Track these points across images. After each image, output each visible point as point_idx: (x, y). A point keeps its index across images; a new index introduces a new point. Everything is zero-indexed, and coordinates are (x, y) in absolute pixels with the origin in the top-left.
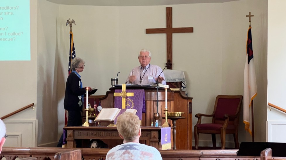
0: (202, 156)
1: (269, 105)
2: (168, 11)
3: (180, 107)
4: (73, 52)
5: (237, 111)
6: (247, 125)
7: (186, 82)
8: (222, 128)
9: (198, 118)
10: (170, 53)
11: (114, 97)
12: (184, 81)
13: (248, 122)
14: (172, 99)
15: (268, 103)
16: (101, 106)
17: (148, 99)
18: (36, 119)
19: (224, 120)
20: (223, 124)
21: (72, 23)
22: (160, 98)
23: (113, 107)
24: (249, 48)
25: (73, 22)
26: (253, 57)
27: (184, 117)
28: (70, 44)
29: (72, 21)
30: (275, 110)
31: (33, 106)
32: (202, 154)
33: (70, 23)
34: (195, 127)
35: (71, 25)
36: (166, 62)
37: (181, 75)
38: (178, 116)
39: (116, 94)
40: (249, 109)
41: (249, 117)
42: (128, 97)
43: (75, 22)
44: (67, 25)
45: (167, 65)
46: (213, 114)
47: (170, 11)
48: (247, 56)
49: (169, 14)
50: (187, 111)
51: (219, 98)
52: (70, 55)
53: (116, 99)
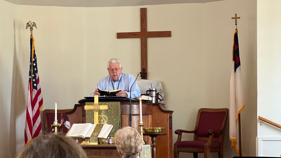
1: (259, 119)
2: (142, 12)
3: (158, 122)
4: (34, 60)
5: (223, 126)
6: (234, 142)
7: (163, 94)
8: (206, 146)
9: (178, 135)
10: (145, 60)
11: (84, 111)
12: (160, 93)
13: (235, 139)
14: (150, 112)
15: (259, 116)
16: (69, 121)
17: (123, 113)
19: (208, 137)
20: (207, 142)
22: (135, 112)
23: (83, 123)
24: (235, 54)
25: (34, 25)
26: (240, 65)
27: (165, 133)
28: (30, 50)
30: (266, 124)
33: (31, 26)
34: (174, 145)
35: (32, 28)
36: (139, 71)
37: (158, 85)
38: (158, 132)
39: (87, 107)
40: (236, 124)
41: (236, 133)
42: (101, 110)
43: (37, 25)
44: (27, 28)
45: (141, 75)
46: (195, 130)
47: (144, 12)
48: (233, 63)
49: (143, 16)
50: (167, 127)
51: (201, 111)
52: (31, 64)
53: (86, 112)
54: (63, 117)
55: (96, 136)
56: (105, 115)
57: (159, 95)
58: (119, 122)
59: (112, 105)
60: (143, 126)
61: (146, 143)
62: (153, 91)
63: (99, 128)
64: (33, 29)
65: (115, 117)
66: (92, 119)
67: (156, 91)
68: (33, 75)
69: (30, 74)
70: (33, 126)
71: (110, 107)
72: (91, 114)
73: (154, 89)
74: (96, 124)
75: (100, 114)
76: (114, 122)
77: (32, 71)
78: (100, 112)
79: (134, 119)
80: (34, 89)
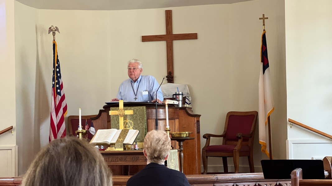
0: (217, 181)
1: (289, 121)
3: (185, 126)
4: (57, 65)
5: (252, 129)
6: (263, 145)
7: (190, 97)
8: (235, 150)
9: (206, 139)
10: (171, 64)
11: (109, 117)
12: (188, 97)
13: (264, 142)
14: (177, 117)
15: (289, 119)
16: (94, 127)
17: (149, 118)
18: (16, 145)
19: (237, 141)
20: (236, 146)
21: (55, 30)
22: (162, 117)
23: (108, 129)
24: (264, 56)
25: (57, 29)
26: (268, 66)
27: (192, 138)
28: (53, 56)
29: (55, 28)
30: (296, 127)
31: (11, 130)
32: (217, 179)
33: (53, 31)
34: (203, 149)
36: (166, 74)
37: (184, 89)
38: (185, 136)
39: (112, 113)
40: (266, 128)
41: (265, 136)
42: (127, 115)
43: (59, 30)
44: (49, 33)
45: (167, 78)
46: (223, 134)
47: (169, 14)
48: (261, 65)
49: (168, 18)
50: (194, 131)
51: (230, 115)
52: (54, 69)
53: (111, 118)
54: (88, 123)
55: (121, 142)
56: (130, 120)
57: (186, 99)
58: (145, 127)
59: (137, 110)
60: (169, 130)
61: (173, 148)
62: (179, 94)
63: (124, 133)
64: (55, 34)
65: (141, 122)
66: (117, 125)
67: (182, 94)
68: (57, 81)
69: (53, 80)
70: (58, 133)
71: (136, 112)
72: (116, 120)
73: (181, 93)
74: (121, 130)
75: (126, 120)
76: (140, 127)
77: (56, 76)
78: (125, 117)
79: (161, 123)
80: (58, 95)
